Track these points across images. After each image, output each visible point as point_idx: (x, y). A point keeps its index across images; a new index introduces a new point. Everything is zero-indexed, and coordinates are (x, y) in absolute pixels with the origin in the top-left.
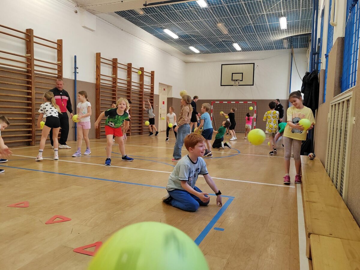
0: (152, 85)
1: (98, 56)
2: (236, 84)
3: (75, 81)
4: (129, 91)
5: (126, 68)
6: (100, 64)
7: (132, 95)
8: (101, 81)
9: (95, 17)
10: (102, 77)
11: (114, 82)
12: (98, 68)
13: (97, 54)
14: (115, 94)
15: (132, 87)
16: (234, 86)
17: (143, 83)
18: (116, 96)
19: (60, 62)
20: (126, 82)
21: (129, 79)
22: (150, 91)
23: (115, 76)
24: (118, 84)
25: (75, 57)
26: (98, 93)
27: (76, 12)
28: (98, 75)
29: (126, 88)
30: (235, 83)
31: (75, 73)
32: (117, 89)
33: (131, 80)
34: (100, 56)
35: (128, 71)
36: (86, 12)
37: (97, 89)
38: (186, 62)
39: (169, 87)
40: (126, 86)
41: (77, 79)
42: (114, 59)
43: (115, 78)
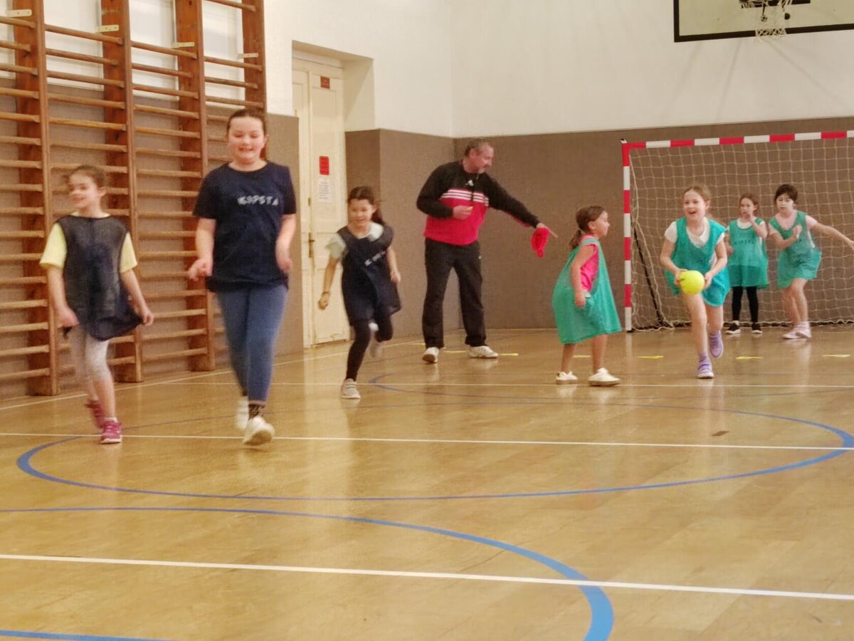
0: (256, 61)
2: (768, 26)
4: (119, 104)
7: (136, 124)
11: (27, 47)
14: (33, 123)
15: (138, 78)
16: (758, 38)
17: (198, 48)
18: (39, 136)
20: (96, 50)
21: (114, 28)
22: (243, 99)
23: (27, 13)
24: (52, 65)
29: (96, 87)
30: (764, 19)
32: (45, 96)
33: (124, 32)
39: (353, 64)
40: (97, 72)
43: (32, 25)
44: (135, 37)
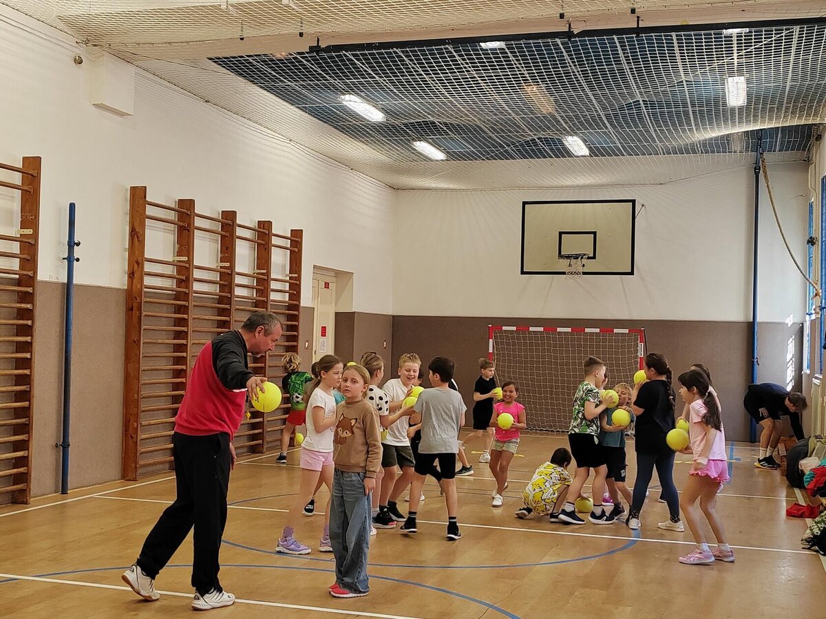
0: (296, 279)
1: (138, 196)
3: (68, 287)
4: (228, 306)
5: (218, 227)
6: (143, 225)
8: (148, 281)
9: (131, 69)
10: (148, 267)
11: (184, 278)
12: (136, 237)
13: (133, 189)
14: (184, 319)
17: (268, 274)
18: (187, 326)
19: (29, 231)
20: (216, 277)
21: (227, 264)
22: (287, 300)
23: (185, 259)
24: (195, 286)
25: (72, 206)
26: (135, 320)
27: (79, 61)
28: (138, 263)
31: (71, 259)
32: (191, 304)
33: (232, 267)
34: (145, 197)
35: (223, 237)
36: (107, 60)
37: (132, 309)
38: (395, 188)
39: (342, 276)
40: (215, 289)
41: (76, 281)
42: (182, 202)
43: (187, 265)
44: (237, 270)
